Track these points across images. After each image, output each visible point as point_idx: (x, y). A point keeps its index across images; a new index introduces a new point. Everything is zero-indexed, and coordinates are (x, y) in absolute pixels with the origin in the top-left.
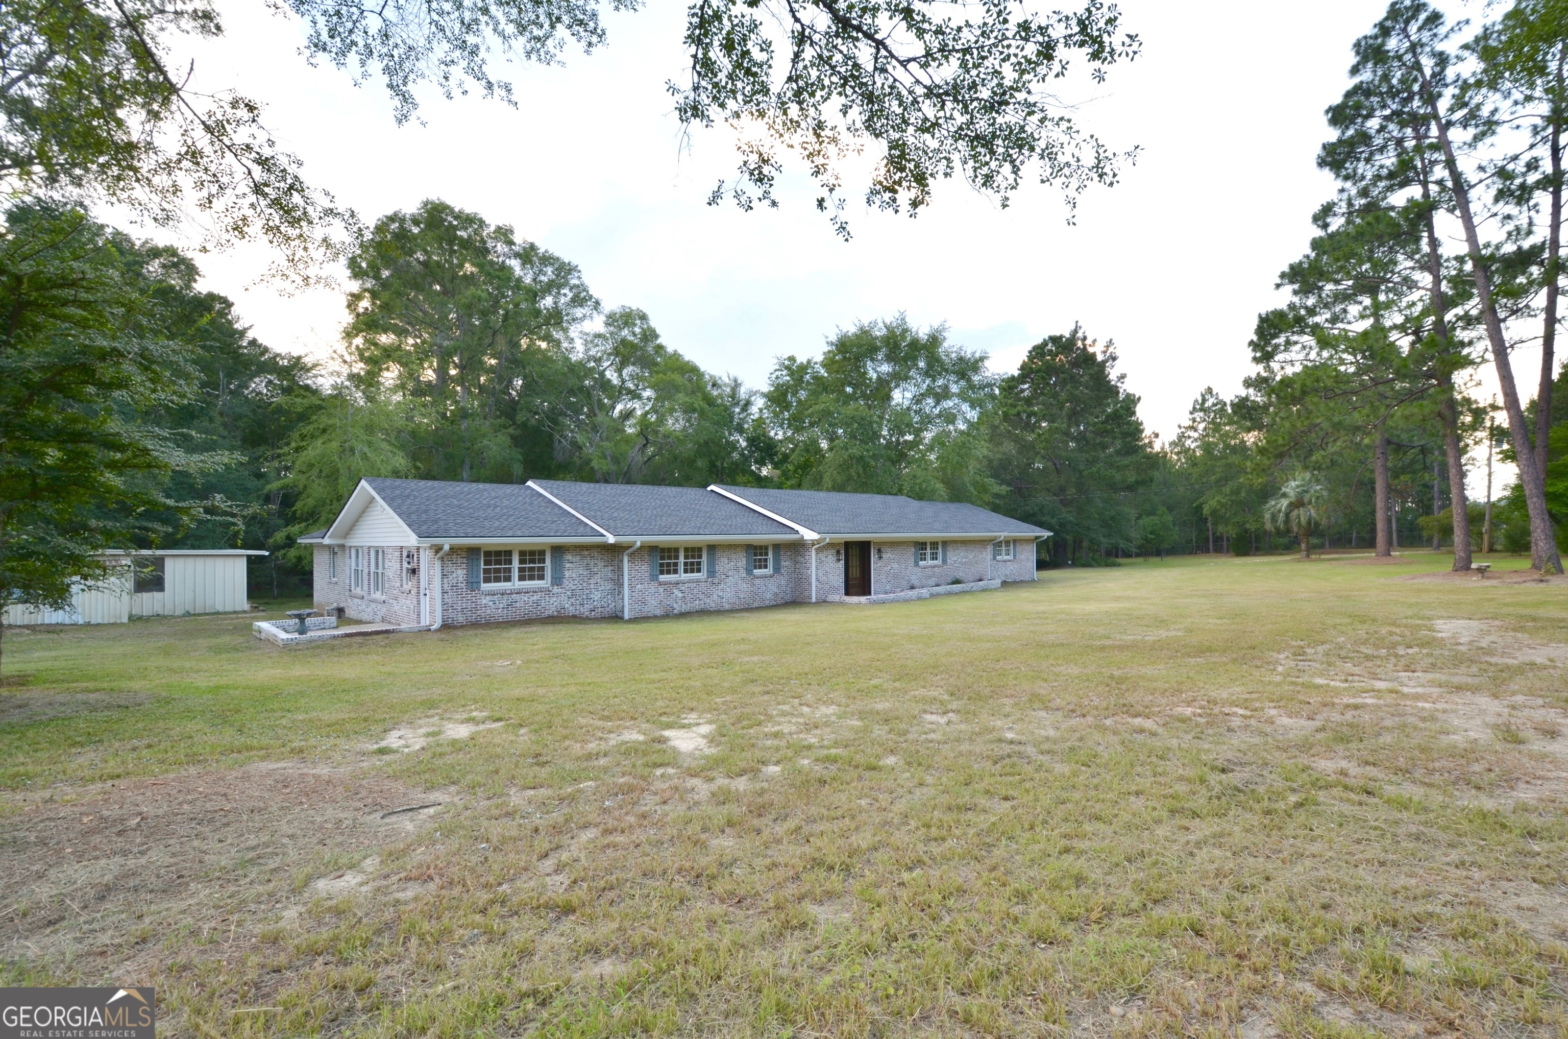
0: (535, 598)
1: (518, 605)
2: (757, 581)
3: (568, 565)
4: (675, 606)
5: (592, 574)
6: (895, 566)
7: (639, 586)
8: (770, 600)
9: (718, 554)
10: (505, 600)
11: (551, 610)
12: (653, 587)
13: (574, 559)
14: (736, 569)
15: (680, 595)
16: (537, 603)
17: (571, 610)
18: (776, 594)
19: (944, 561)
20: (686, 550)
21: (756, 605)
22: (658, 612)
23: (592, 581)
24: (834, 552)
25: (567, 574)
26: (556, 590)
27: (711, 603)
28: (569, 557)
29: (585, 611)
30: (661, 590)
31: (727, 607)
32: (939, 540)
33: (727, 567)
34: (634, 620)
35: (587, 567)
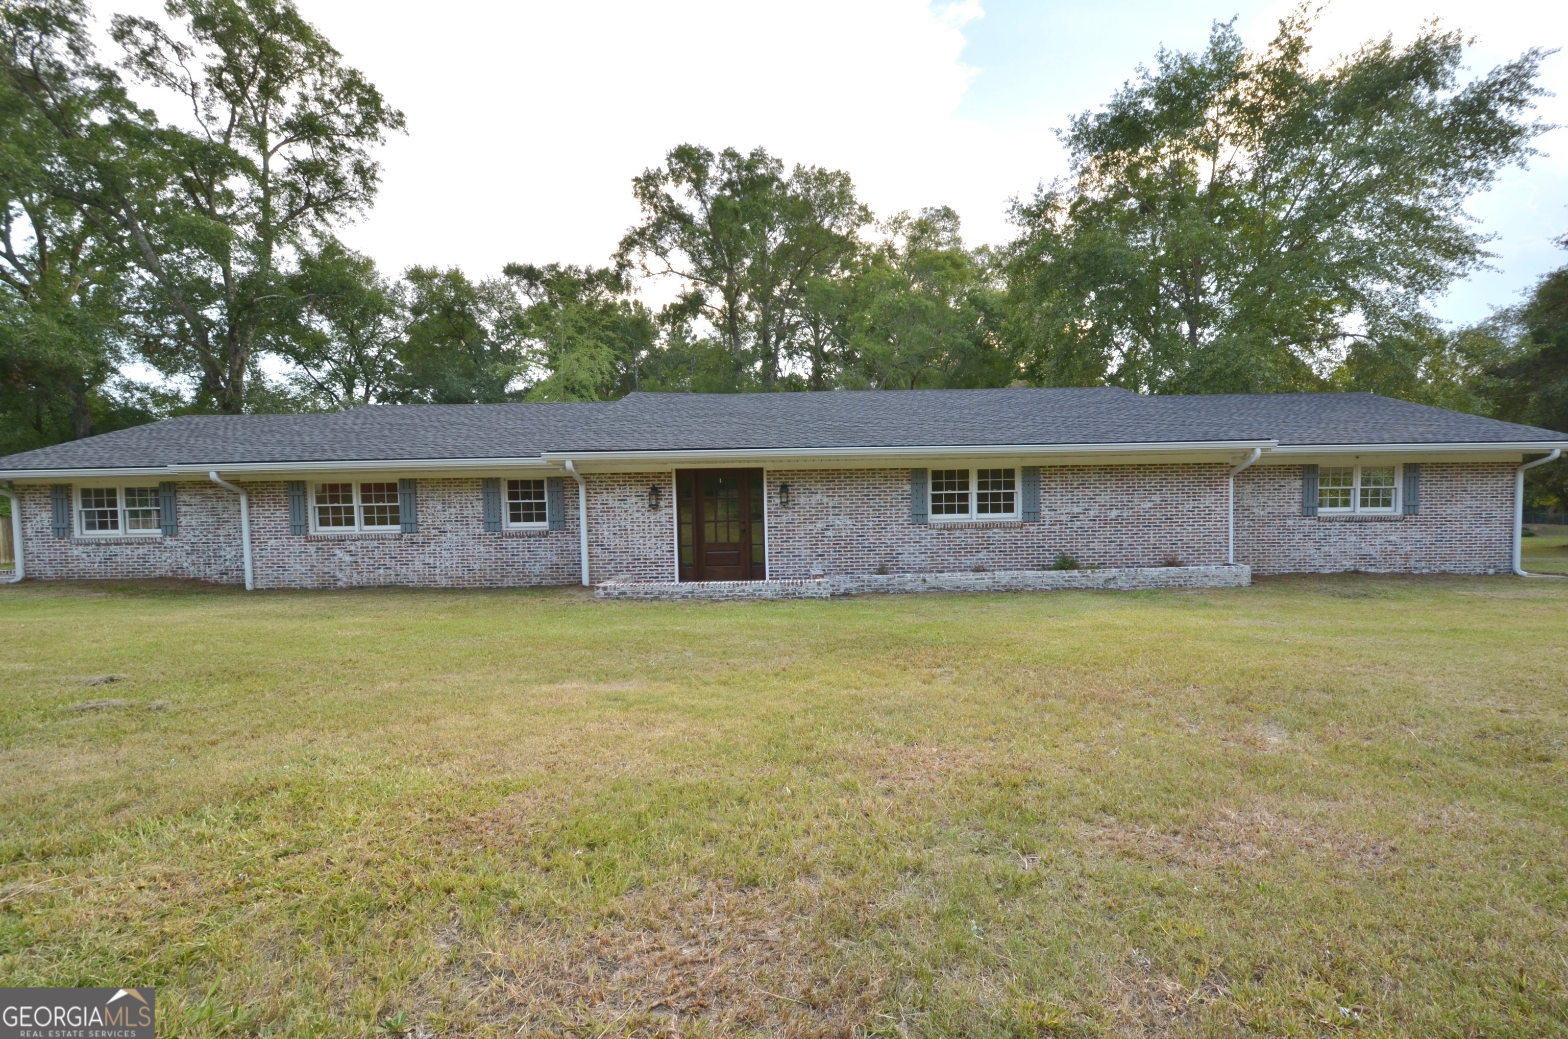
0: (141, 551)
1: (119, 559)
2: (510, 543)
3: (184, 509)
4: (339, 575)
5: (220, 523)
6: (843, 522)
7: (273, 542)
8: (541, 576)
9: (422, 494)
10: (101, 554)
11: (163, 570)
12: (297, 543)
13: (193, 501)
14: (463, 520)
15: (348, 558)
16: (144, 558)
17: (192, 572)
18: (555, 567)
19: (1032, 515)
20: (365, 488)
21: (508, 582)
22: (308, 583)
23: (220, 532)
24: (644, 490)
25: (184, 521)
26: (169, 542)
27: (413, 573)
28: (184, 497)
29: (212, 572)
30: (312, 549)
31: (444, 582)
32: (1016, 465)
33: (441, 516)
34: (258, 592)
35: (213, 512)
